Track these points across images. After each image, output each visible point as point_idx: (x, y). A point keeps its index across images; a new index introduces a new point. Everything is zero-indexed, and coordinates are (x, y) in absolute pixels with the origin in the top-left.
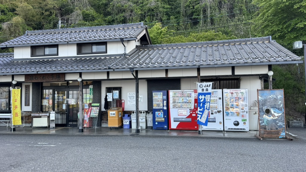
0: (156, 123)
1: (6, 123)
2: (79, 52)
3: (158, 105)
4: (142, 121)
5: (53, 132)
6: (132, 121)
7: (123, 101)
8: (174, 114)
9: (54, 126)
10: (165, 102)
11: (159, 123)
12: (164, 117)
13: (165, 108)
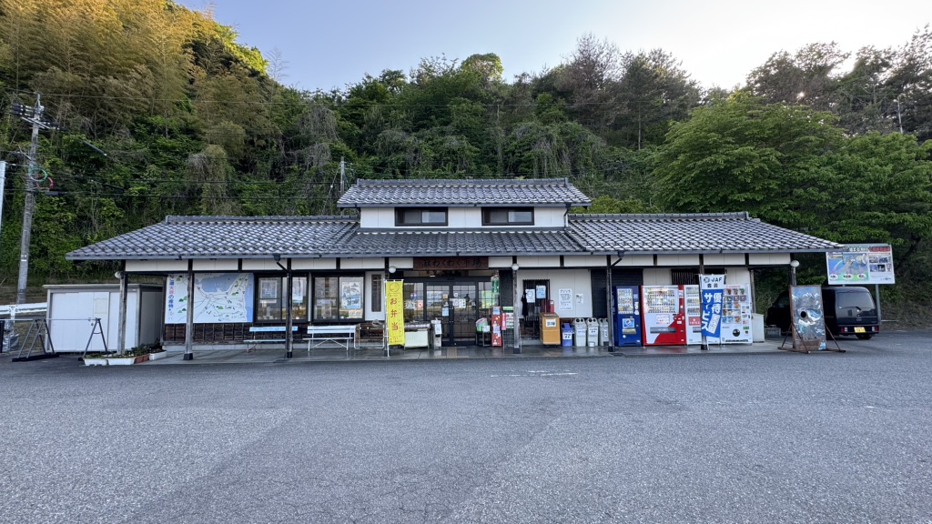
0: (624, 336)
1: (344, 341)
2: (486, 221)
3: (625, 309)
4: (593, 334)
5: (438, 354)
6: (578, 334)
7: (552, 303)
8: (650, 322)
9: (440, 345)
10: (637, 303)
11: (628, 335)
12: (635, 327)
13: (637, 313)
